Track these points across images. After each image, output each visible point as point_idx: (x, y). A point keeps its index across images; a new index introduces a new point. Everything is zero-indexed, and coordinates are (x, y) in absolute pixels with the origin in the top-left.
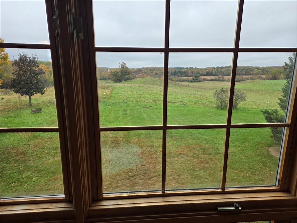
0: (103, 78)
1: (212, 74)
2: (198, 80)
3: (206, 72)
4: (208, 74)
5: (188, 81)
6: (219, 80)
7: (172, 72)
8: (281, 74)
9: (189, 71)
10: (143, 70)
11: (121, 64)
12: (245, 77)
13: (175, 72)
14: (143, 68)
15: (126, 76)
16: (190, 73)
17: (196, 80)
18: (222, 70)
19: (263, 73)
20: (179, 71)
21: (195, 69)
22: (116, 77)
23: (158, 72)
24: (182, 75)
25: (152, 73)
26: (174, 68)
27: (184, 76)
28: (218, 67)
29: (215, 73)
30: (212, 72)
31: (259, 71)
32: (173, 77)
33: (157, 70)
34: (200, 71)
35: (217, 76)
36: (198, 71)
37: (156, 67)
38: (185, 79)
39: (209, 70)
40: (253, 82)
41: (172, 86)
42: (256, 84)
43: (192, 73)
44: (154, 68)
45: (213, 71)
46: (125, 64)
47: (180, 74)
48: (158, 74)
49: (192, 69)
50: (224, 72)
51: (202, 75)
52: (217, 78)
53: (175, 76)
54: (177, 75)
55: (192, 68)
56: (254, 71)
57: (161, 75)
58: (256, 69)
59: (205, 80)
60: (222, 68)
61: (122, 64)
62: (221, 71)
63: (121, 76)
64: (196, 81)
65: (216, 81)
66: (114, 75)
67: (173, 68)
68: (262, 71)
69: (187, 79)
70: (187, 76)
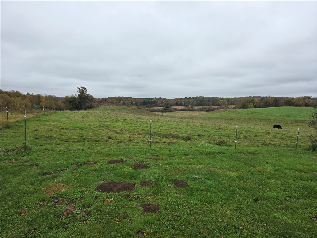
0: (59, 108)
1: (181, 105)
2: (169, 110)
3: (175, 103)
4: (177, 104)
5: (159, 111)
6: (190, 110)
7: (141, 103)
8: (250, 104)
9: (158, 101)
10: (109, 99)
11: (79, 89)
12: (213, 107)
13: (144, 102)
14: (109, 98)
15: (87, 104)
16: (160, 104)
17: (168, 110)
18: (191, 100)
19: (228, 103)
20: (149, 101)
21: (164, 100)
22: (73, 104)
23: (126, 102)
24: (151, 105)
25: (119, 103)
26: (143, 98)
27: (154, 107)
28: (186, 98)
29: (184, 104)
30: (181, 103)
31: (224, 102)
32: (142, 107)
33: (125, 100)
34: (169, 101)
35: (186, 106)
36: (168, 101)
37: (123, 97)
38: (155, 109)
39: (178, 101)
40: (225, 111)
41: (145, 114)
42: (231, 113)
43: (162, 103)
44: (121, 97)
45: (182, 101)
46: (85, 89)
47: (149, 104)
48: (126, 104)
49: (161, 100)
50: (192, 103)
51: (171, 105)
52: (186, 108)
53: (145, 106)
54: (146, 105)
55: (161, 98)
56: (220, 102)
57: (129, 105)
58: (221, 99)
59: (176, 110)
60: (190, 98)
61: (81, 89)
62: (189, 102)
63: (80, 103)
64: (167, 112)
65: (187, 111)
66: (71, 102)
67: (141, 98)
68: (227, 102)
69: (157, 109)
70: (157, 106)
